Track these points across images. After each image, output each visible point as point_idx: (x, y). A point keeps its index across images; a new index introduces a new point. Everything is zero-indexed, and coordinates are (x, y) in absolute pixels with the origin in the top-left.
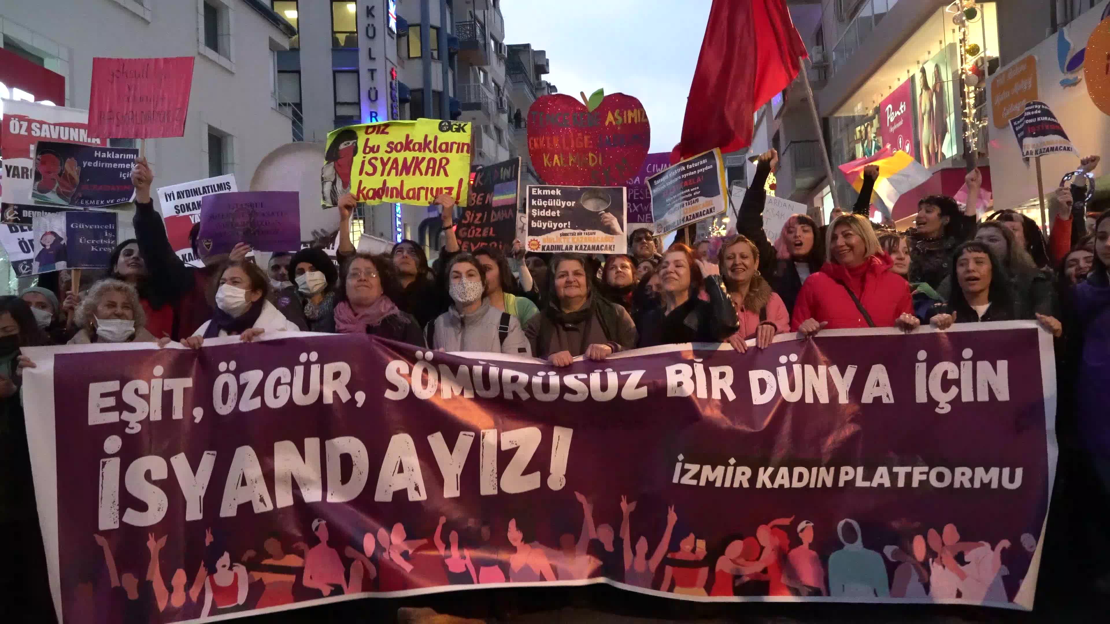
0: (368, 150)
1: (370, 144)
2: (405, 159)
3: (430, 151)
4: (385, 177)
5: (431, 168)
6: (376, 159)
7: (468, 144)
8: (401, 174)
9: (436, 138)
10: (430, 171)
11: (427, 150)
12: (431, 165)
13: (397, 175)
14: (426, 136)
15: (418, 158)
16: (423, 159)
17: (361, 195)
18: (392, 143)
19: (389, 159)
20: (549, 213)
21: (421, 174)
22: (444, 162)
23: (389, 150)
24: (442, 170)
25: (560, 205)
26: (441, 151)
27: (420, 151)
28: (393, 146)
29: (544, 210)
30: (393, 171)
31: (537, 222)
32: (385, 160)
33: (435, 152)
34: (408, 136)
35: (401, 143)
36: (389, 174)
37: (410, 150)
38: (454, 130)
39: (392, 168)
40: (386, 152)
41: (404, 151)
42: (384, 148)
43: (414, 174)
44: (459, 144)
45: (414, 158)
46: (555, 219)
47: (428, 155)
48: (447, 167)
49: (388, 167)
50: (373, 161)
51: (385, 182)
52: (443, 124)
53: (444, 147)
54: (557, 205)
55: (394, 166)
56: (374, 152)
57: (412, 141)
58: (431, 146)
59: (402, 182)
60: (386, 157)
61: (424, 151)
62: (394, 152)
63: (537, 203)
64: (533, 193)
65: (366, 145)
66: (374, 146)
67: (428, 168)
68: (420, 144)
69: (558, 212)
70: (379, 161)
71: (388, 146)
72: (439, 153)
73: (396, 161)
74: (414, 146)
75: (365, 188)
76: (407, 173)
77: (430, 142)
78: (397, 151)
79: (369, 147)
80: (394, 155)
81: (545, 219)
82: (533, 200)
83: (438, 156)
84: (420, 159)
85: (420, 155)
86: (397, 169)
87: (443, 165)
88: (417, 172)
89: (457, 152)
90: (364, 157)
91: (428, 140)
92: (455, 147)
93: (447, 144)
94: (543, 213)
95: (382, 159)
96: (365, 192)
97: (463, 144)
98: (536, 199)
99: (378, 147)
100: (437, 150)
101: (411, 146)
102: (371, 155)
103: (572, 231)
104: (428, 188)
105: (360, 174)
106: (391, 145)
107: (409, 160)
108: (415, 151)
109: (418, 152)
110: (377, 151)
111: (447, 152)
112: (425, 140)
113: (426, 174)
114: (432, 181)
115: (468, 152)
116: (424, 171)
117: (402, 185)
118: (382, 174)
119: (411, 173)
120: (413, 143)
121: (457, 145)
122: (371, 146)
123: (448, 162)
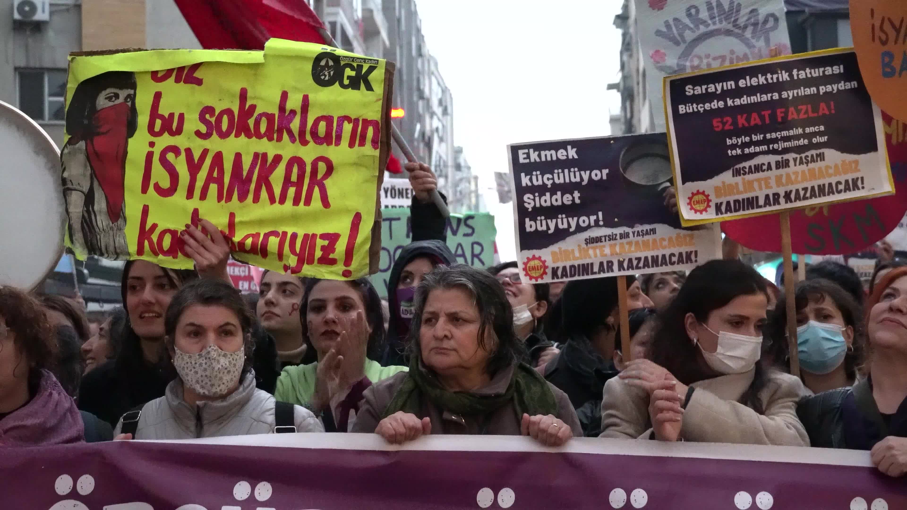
0: (158, 123)
1: (164, 110)
2: (238, 157)
3: (293, 139)
4: (195, 203)
5: (293, 184)
6: (175, 150)
7: (374, 123)
8: (229, 199)
9: (306, 103)
10: (292, 191)
11: (285, 136)
12: (294, 178)
13: (220, 198)
14: (284, 96)
15: (265, 155)
16: (278, 159)
17: (146, 243)
18: (209, 110)
19: (205, 152)
20: (557, 199)
21: (272, 200)
22: (322, 167)
23: (203, 129)
24: (316, 190)
25: (578, 179)
26: (318, 140)
27: (270, 139)
28: (213, 120)
29: (547, 194)
30: (213, 188)
31: (535, 220)
32: (196, 156)
33: (304, 142)
34: (243, 95)
35: (229, 112)
36: (203, 196)
37: (249, 135)
38: (346, 82)
39: (209, 179)
40: (198, 133)
41: (237, 136)
42: (193, 122)
43: (256, 199)
44: (356, 121)
45: (256, 155)
47: (287, 149)
48: (328, 183)
49: (202, 176)
50: (170, 156)
51: (195, 215)
52: (323, 63)
53: (322, 126)
54: (573, 180)
55: (215, 175)
56: (172, 134)
57: (253, 107)
58: (295, 125)
59: (232, 216)
60: (197, 148)
61: (280, 138)
62: (214, 135)
63: (531, 180)
64: (522, 161)
65: (154, 113)
66: (172, 115)
67: (287, 182)
68: (270, 117)
69: (577, 195)
70: (183, 156)
71: (202, 119)
72: (312, 144)
73: (218, 157)
74: (257, 123)
75: (154, 226)
76: (242, 198)
77: (293, 112)
78: (223, 135)
79: (162, 117)
80: (214, 144)
81: (549, 212)
82: (523, 175)
83: (310, 153)
84: (270, 158)
85: (270, 148)
86: (220, 181)
87: (319, 176)
88: (264, 194)
89: (351, 145)
90: (152, 144)
91: (290, 105)
92: (348, 127)
93: (329, 119)
94: (546, 200)
95: (188, 151)
96: (155, 237)
97: (366, 124)
99: (181, 117)
100: (308, 137)
102: (166, 140)
103: (608, 231)
104: (285, 234)
105: (144, 190)
106: (207, 116)
107: (247, 162)
108: (259, 136)
109: (265, 139)
110: (179, 131)
111: (329, 143)
112: (282, 108)
113: (282, 200)
114: (295, 218)
115: (374, 143)
116: (277, 191)
117: (232, 225)
118: (190, 195)
119: (251, 197)
120: (255, 115)
121: (351, 125)
122: (167, 116)
123: (330, 169)
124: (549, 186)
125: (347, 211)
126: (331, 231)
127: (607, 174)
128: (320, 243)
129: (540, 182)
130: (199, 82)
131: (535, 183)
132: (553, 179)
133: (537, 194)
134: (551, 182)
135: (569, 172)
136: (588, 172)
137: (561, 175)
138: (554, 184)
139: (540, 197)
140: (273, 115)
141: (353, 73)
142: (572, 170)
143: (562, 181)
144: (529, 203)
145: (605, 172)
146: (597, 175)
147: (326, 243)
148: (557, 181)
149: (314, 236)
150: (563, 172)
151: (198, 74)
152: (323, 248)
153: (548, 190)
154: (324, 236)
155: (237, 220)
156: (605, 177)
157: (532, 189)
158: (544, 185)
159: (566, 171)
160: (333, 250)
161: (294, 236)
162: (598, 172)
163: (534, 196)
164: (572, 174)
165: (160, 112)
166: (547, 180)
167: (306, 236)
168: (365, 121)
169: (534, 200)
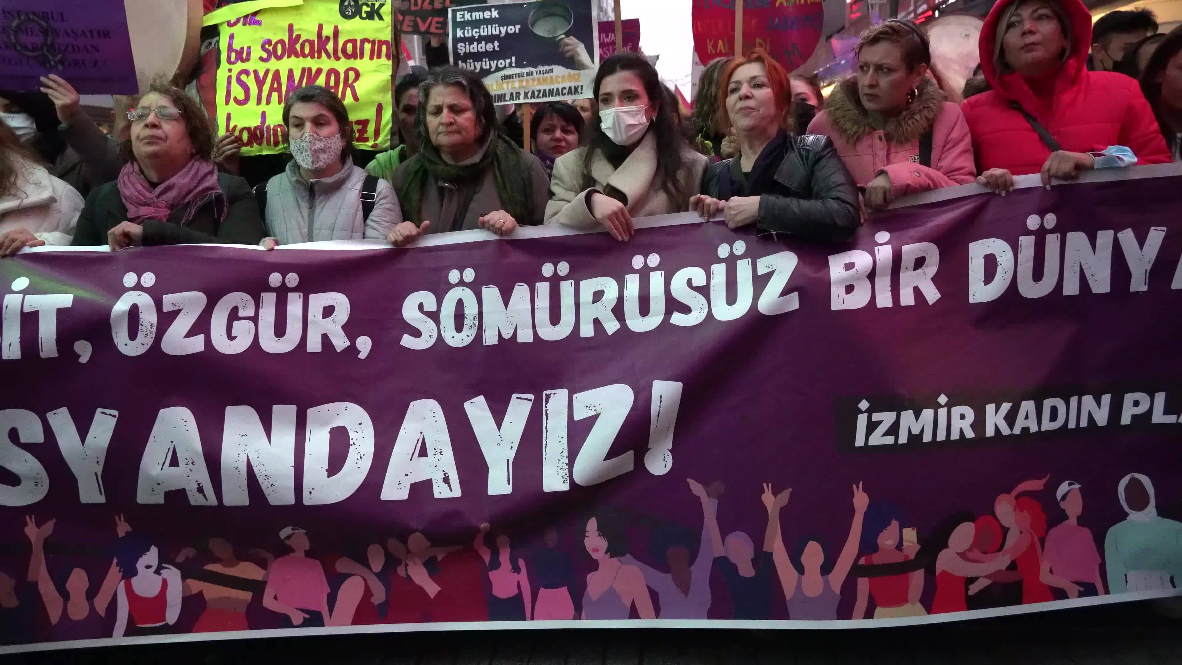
0: (233, 55)
1: (236, 46)
2: (291, 71)
3: (329, 57)
4: (262, 107)
6: (247, 72)
7: (386, 42)
9: (336, 32)
11: (323, 55)
12: (332, 83)
14: (320, 28)
15: (310, 69)
16: (320, 70)
18: (267, 42)
19: (267, 72)
20: (482, 47)
22: (351, 74)
23: (265, 55)
25: (497, 33)
26: (346, 55)
27: (313, 57)
28: (271, 49)
29: (475, 43)
30: (275, 96)
31: (466, 63)
32: (261, 74)
33: (337, 57)
34: (291, 29)
35: (281, 42)
36: (268, 102)
37: (297, 56)
38: (364, 15)
39: (272, 89)
40: (261, 59)
41: (289, 57)
42: (257, 52)
44: (373, 42)
45: (304, 69)
46: (492, 55)
47: (326, 64)
48: (356, 84)
49: (266, 88)
50: (243, 77)
51: (263, 116)
52: (346, 4)
53: (349, 48)
54: (494, 33)
55: (276, 85)
56: (243, 61)
57: (298, 37)
58: (330, 47)
60: (262, 67)
61: (319, 57)
62: (273, 59)
63: (464, 33)
64: (458, 20)
65: (230, 49)
66: (242, 48)
68: (311, 43)
69: (496, 44)
70: (252, 76)
71: (263, 49)
72: (343, 59)
73: (277, 73)
74: (302, 47)
75: (236, 126)
77: (328, 38)
78: (279, 58)
79: (235, 51)
80: (273, 65)
81: (477, 56)
82: (458, 30)
83: (342, 65)
84: (314, 70)
85: (313, 64)
86: (279, 89)
87: (350, 81)
89: (371, 57)
90: (230, 71)
91: (325, 34)
92: (367, 46)
93: (353, 42)
94: (474, 48)
95: (255, 72)
98: (463, 28)
99: (249, 49)
100: (340, 54)
101: (298, 47)
102: (240, 66)
103: (518, 71)
105: (228, 101)
106: (267, 47)
107: (297, 75)
108: (305, 56)
109: (309, 58)
110: (248, 59)
111: (355, 57)
112: (320, 36)
115: (387, 56)
118: (259, 102)
120: (300, 42)
121: (369, 44)
122: (239, 49)
123: (357, 76)
124: (477, 37)
125: (372, 103)
126: (363, 119)
127: (519, 29)
129: (470, 35)
130: (259, 23)
131: (467, 35)
132: (479, 32)
133: (467, 43)
134: (478, 34)
135: (492, 27)
136: (505, 28)
137: (486, 29)
138: (480, 36)
139: (470, 45)
140: (313, 42)
141: (369, 10)
142: (494, 26)
143: (486, 34)
144: (461, 50)
145: (518, 27)
146: (511, 29)
148: (482, 34)
150: (487, 27)
151: (258, 18)
153: (476, 40)
156: (517, 31)
157: (464, 40)
158: (473, 37)
159: (489, 26)
160: (366, 132)
162: (512, 27)
163: (465, 45)
164: (493, 29)
165: (234, 48)
166: (475, 33)
168: (380, 42)
169: (465, 47)
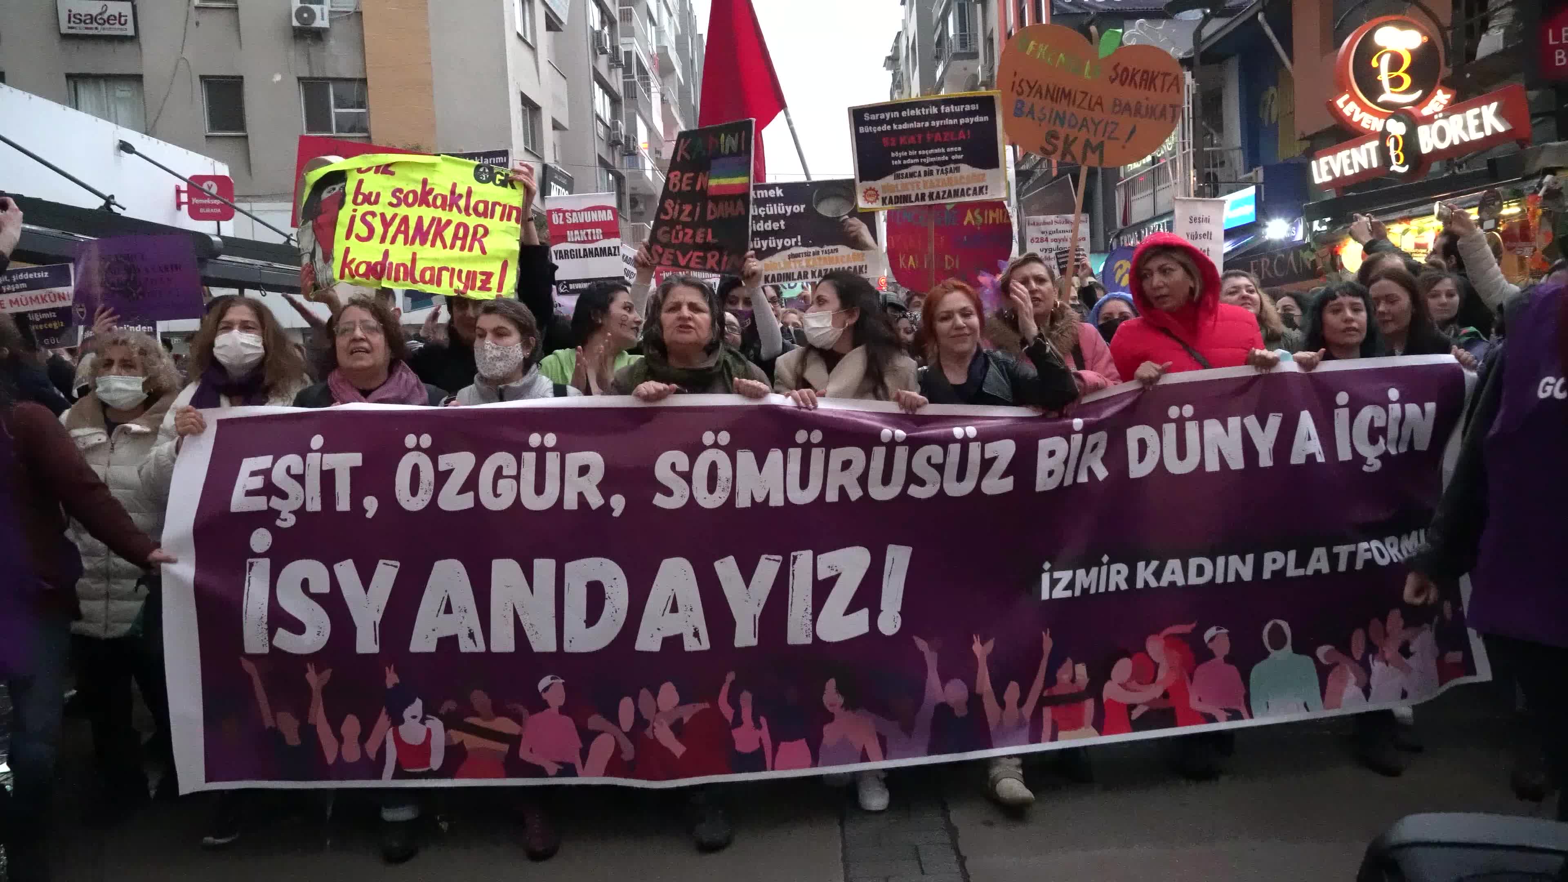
1: (365, 189)
2: (420, 219)
3: (460, 211)
4: (387, 245)
5: (460, 239)
6: (373, 214)
7: (517, 209)
8: (413, 243)
9: (469, 192)
10: (459, 243)
11: (455, 209)
12: (461, 234)
13: (405, 243)
14: (454, 185)
15: (440, 220)
16: (449, 222)
17: (347, 270)
18: (400, 190)
19: (395, 215)
21: (445, 247)
22: (481, 231)
23: (395, 201)
24: (477, 244)
26: (477, 213)
27: (444, 209)
28: (402, 196)
30: (401, 237)
32: (389, 217)
33: (468, 214)
34: (425, 182)
35: (414, 192)
36: (393, 241)
37: (428, 205)
38: (498, 182)
39: (398, 231)
40: (391, 204)
41: (420, 206)
42: (386, 197)
43: (433, 244)
44: (505, 206)
45: (433, 219)
47: (456, 217)
48: (484, 240)
49: (392, 230)
50: (369, 218)
51: (386, 254)
52: (481, 170)
53: (481, 207)
55: (403, 228)
56: (370, 203)
57: (432, 190)
58: (462, 203)
59: (414, 254)
60: (389, 212)
61: (451, 210)
62: (403, 206)
65: (358, 191)
66: (371, 193)
67: (455, 237)
68: (444, 198)
70: (378, 218)
71: (394, 194)
72: (473, 216)
73: (405, 220)
74: (435, 198)
75: (353, 260)
76: (423, 242)
77: (460, 196)
78: (409, 205)
79: (363, 194)
80: (403, 210)
83: (472, 221)
84: (443, 222)
85: (444, 216)
86: (406, 233)
87: (479, 236)
88: (438, 242)
89: (501, 219)
90: (355, 210)
91: (458, 191)
92: (499, 210)
93: (486, 203)
95: (383, 215)
96: (353, 266)
97: (512, 208)
99: (378, 195)
100: (471, 211)
101: (431, 198)
102: (366, 208)
104: (453, 269)
105: (348, 237)
106: (398, 194)
107: (426, 224)
108: (436, 207)
109: (440, 209)
110: (376, 202)
111: (486, 217)
112: (453, 192)
113: (453, 246)
114: (461, 260)
115: (517, 221)
116: (448, 242)
117: (414, 260)
118: (383, 240)
119: (429, 243)
120: (433, 194)
121: (501, 208)
122: (367, 193)
123: (486, 232)
125: (498, 258)
126: (488, 270)
128: (480, 278)
130: (392, 173)
140: (446, 196)
141: (503, 178)
147: (484, 277)
149: (475, 273)
151: (391, 169)
152: (482, 281)
154: (482, 273)
155: (418, 257)
160: (489, 283)
161: (460, 271)
165: (362, 191)
167: (469, 272)
168: (510, 207)
